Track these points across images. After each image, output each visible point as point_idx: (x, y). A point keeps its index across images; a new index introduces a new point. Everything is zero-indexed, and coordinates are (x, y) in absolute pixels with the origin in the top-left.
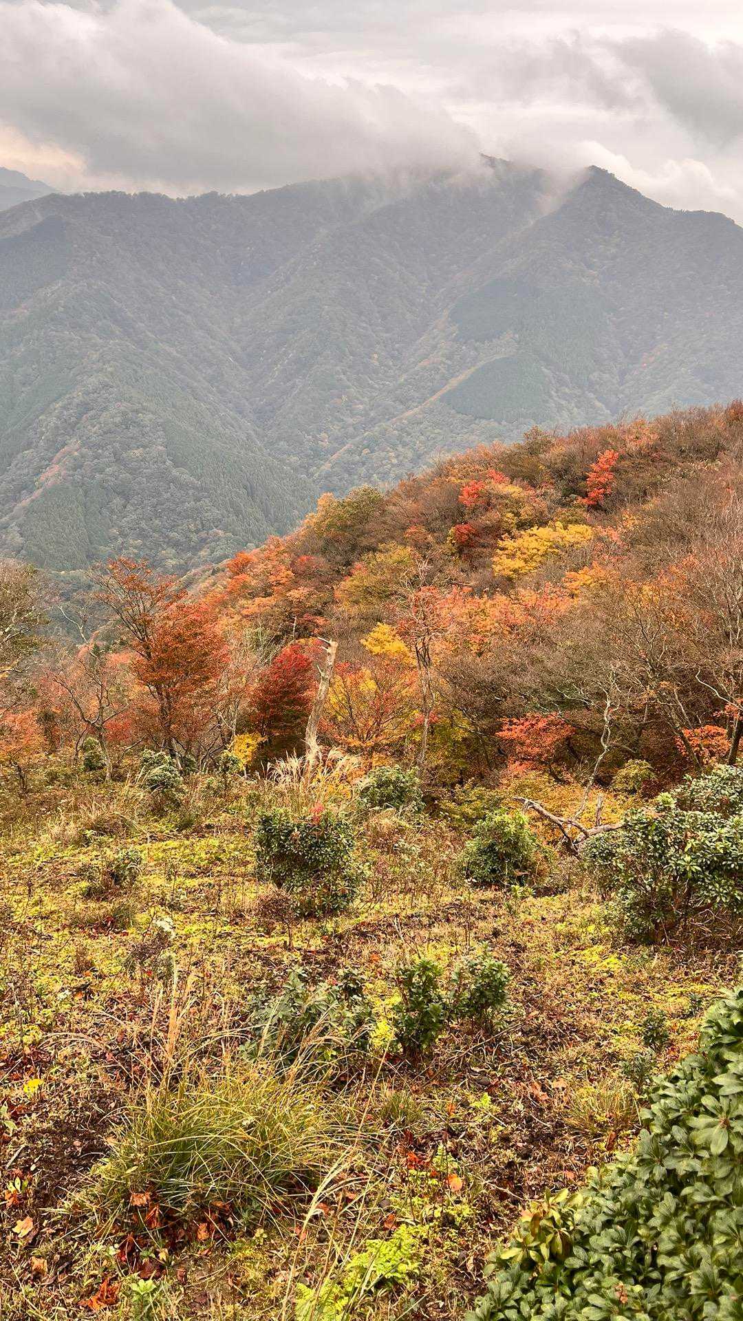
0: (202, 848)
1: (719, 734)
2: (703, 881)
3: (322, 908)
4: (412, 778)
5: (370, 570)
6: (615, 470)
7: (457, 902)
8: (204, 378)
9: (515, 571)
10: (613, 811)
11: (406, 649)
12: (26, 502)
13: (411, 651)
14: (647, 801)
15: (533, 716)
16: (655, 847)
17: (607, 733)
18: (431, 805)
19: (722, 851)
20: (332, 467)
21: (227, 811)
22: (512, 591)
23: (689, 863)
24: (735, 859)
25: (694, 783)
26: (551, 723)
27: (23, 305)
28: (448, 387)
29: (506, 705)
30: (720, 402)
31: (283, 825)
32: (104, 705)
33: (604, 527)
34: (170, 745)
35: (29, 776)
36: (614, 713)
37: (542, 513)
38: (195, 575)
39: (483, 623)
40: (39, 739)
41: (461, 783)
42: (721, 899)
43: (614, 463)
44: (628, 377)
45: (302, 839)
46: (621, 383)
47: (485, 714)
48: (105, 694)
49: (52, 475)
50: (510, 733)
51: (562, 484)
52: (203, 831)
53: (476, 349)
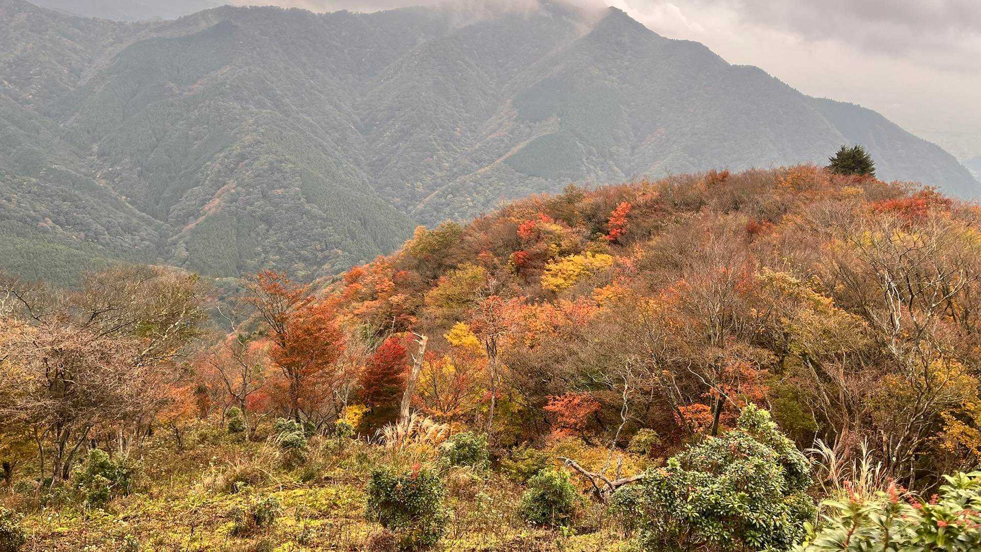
0: (323, 494)
1: (704, 410)
2: (701, 524)
3: (417, 544)
4: (482, 441)
5: (451, 283)
6: (628, 216)
7: (518, 539)
8: (332, 140)
9: (557, 286)
10: (629, 467)
11: (478, 342)
12: (192, 225)
13: (481, 344)
14: (653, 460)
15: (570, 395)
16: (666, 498)
17: (625, 409)
18: (495, 462)
19: (714, 502)
20: (425, 207)
21: (340, 466)
22: (555, 301)
23: (690, 510)
24: (723, 508)
25: (692, 450)
26: (583, 400)
27: (199, 82)
28: (510, 153)
29: (551, 385)
30: (701, 170)
31: (389, 479)
32: (247, 382)
33: (621, 256)
34: (296, 413)
35: (184, 437)
36: (630, 394)
37: (576, 245)
38: (319, 283)
39: (534, 324)
40: (192, 407)
41: (516, 445)
42: (714, 538)
43: (627, 211)
44: (637, 151)
45: (404, 490)
46: (632, 154)
47: (535, 392)
48: (248, 373)
49: (214, 205)
50: (554, 407)
51: (591, 225)
52: (324, 482)
53: (530, 127)
